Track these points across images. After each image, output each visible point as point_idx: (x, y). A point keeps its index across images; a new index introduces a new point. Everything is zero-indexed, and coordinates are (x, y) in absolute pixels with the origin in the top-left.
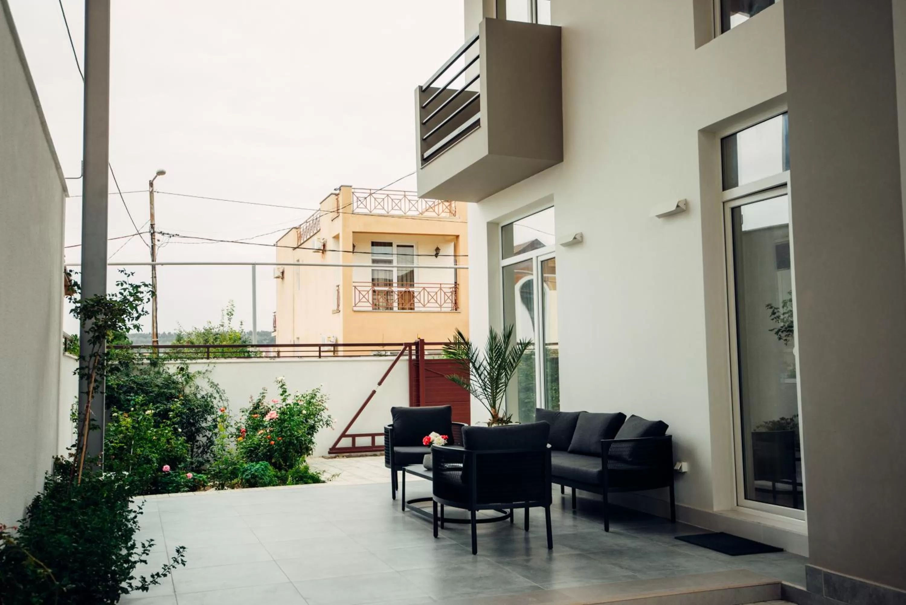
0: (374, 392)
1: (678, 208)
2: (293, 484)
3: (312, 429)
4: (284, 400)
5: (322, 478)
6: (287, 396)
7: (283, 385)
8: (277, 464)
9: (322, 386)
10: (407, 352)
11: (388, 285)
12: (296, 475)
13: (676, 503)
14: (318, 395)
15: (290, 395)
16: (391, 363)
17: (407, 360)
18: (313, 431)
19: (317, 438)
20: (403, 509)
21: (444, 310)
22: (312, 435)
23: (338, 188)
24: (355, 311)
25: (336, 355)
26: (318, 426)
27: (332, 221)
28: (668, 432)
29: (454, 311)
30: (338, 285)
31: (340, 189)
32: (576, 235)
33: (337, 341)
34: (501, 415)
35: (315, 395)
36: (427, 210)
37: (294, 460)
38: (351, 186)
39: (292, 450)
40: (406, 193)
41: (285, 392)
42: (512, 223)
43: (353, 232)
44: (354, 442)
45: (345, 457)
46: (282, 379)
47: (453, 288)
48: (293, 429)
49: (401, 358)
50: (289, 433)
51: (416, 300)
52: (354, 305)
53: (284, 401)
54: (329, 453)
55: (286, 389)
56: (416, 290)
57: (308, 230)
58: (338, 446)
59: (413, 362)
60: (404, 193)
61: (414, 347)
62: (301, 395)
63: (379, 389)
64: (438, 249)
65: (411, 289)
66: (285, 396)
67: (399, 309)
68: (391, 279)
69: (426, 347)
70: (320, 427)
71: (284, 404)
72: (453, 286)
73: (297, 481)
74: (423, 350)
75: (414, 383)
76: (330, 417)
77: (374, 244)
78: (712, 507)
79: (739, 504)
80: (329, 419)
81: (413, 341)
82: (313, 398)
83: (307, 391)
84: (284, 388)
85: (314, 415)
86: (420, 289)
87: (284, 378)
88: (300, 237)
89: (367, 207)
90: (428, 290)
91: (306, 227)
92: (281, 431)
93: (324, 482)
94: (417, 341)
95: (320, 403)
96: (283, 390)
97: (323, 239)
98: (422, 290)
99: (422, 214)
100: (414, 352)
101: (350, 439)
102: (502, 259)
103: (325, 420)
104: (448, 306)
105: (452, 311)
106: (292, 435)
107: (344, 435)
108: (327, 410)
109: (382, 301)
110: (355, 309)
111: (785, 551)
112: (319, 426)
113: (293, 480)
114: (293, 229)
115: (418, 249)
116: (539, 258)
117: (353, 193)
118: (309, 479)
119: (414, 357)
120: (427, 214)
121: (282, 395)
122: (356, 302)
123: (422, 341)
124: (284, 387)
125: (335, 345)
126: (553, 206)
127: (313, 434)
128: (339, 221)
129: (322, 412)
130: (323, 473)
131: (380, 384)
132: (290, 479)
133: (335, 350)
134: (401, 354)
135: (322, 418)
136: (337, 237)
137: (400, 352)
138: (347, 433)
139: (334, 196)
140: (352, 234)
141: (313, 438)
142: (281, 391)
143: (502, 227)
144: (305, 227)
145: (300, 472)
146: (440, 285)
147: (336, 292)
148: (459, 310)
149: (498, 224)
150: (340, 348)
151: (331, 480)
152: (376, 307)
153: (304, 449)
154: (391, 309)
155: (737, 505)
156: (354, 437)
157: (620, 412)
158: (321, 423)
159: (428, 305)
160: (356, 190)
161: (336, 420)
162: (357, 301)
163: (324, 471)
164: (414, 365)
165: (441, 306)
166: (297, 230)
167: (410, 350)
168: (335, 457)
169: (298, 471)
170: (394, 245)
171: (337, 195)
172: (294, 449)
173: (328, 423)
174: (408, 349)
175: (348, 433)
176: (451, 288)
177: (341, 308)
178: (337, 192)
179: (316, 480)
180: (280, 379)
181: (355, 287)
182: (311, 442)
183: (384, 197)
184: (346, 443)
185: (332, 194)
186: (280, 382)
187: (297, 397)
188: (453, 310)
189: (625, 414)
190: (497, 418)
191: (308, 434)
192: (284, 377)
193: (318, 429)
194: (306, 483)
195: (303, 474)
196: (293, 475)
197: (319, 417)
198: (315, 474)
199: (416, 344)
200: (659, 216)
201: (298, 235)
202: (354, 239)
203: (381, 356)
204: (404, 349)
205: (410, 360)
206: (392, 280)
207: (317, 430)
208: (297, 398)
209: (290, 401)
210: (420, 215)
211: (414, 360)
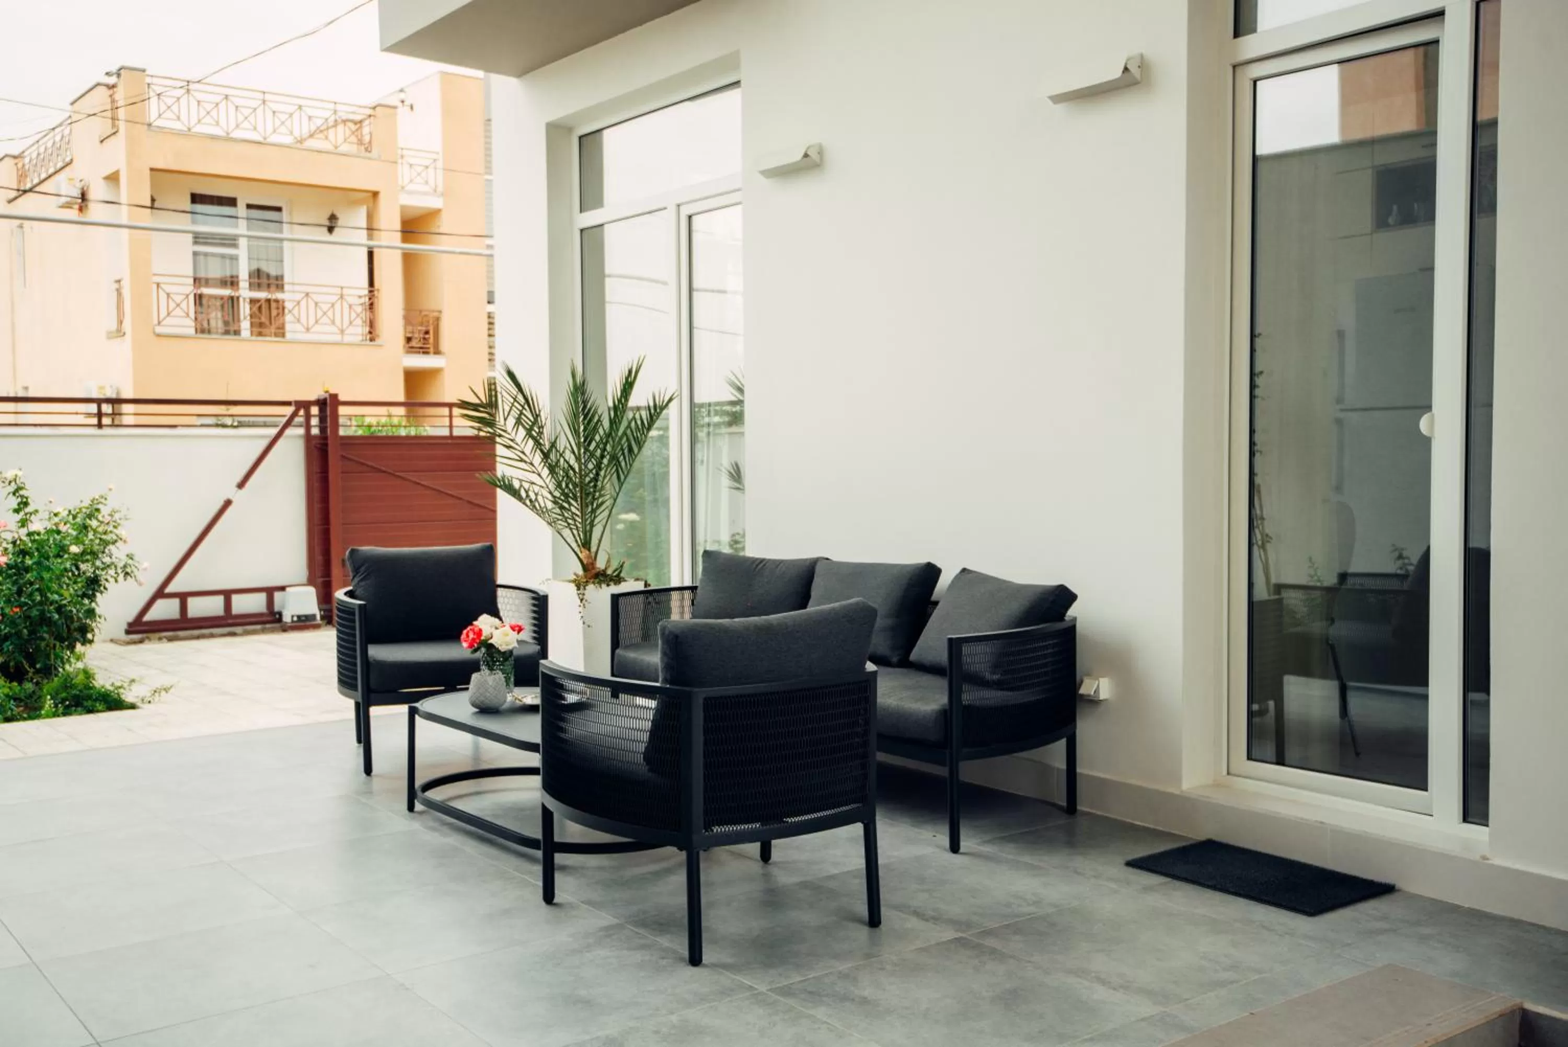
0: (228, 503)
1: (1126, 74)
2: (55, 715)
3: (93, 585)
4: (23, 523)
5: (128, 697)
6: (31, 514)
7: (19, 489)
8: (8, 667)
9: (110, 490)
10: (299, 419)
11: (229, 283)
12: (64, 695)
13: (1079, 770)
14: (105, 511)
15: (37, 511)
16: (264, 443)
17: (300, 436)
18: (94, 590)
19: (103, 603)
20: (411, 808)
21: (347, 339)
22: (92, 598)
23: (114, 71)
24: (159, 335)
25: (116, 422)
26: (106, 580)
27: (102, 141)
28: (1072, 612)
29: (368, 342)
30: (118, 278)
31: (119, 75)
32: (808, 148)
33: (118, 393)
34: (600, 564)
35: (98, 510)
36: (311, 136)
37: (52, 657)
38: (144, 71)
39: (46, 636)
40: (268, 97)
41: (26, 504)
42: (599, 131)
43: (152, 170)
44: (184, 608)
45: (165, 640)
46: (16, 476)
47: (365, 296)
48: (49, 589)
49: (289, 432)
50: (39, 598)
51: (288, 318)
52: (156, 322)
53: (23, 526)
54: (128, 632)
55: (27, 498)
56: (286, 296)
57: (42, 160)
58: (148, 617)
59: (314, 442)
60: (262, 95)
61: (315, 410)
62: (67, 512)
63: (238, 497)
64: (333, 218)
65: (279, 296)
66: (26, 514)
67: (252, 334)
68: (234, 274)
69: (342, 410)
70: (112, 580)
71: (24, 531)
72: (366, 292)
73: (67, 707)
74: (335, 416)
75: (316, 485)
76: (132, 559)
77: (196, 198)
78: (1178, 780)
79: (1232, 771)
80: (130, 562)
81: (313, 397)
82: (90, 516)
83: (81, 501)
84: (22, 496)
85: (94, 555)
86: (298, 297)
87: (20, 473)
88: (22, 176)
89: (182, 118)
90: (315, 297)
91: (39, 154)
92: (20, 592)
93: (133, 707)
94: (322, 398)
95: (110, 528)
96: (19, 500)
97: (81, 181)
98: (303, 298)
99: (301, 141)
100: (314, 421)
101: (176, 602)
102: (581, 212)
103: (121, 564)
104: (359, 330)
105: (364, 343)
106: (45, 601)
107: (160, 594)
108: (125, 542)
109: (216, 318)
110: (159, 330)
111: (1399, 890)
112: (109, 578)
113: (56, 706)
114: (6, 159)
115: (291, 214)
116: (682, 208)
117: (149, 84)
118: (96, 700)
119: (315, 431)
120: (312, 143)
121: (17, 511)
122: (162, 317)
123: (334, 397)
124: (21, 492)
125: (116, 402)
126: (737, 84)
127: (94, 595)
128: (119, 142)
129: (111, 547)
130: (129, 685)
131: (241, 485)
132: (49, 703)
133: (116, 412)
134: (288, 424)
135: (114, 560)
136: (113, 178)
137: (286, 419)
138: (168, 590)
139: (104, 89)
140: (149, 172)
141: (93, 605)
142: (14, 502)
143: (580, 138)
144: (34, 155)
145: (73, 686)
146: (340, 289)
147: (116, 293)
148: (378, 342)
149: (570, 130)
150: (127, 408)
151: (150, 702)
152: (203, 330)
153: (75, 630)
154: (237, 333)
155: (1228, 773)
156: (183, 597)
157: (929, 561)
158: (112, 572)
159: (317, 328)
160: (155, 80)
161: (146, 565)
162: (163, 313)
163: (133, 681)
164: (316, 447)
165: (342, 332)
166: (16, 161)
167: (308, 416)
168: (141, 641)
169: (67, 684)
170: (241, 204)
171: (112, 87)
172: (51, 633)
173: (128, 570)
174: (302, 412)
175: (170, 589)
176: (360, 297)
177: (127, 326)
178: (112, 80)
179: (112, 702)
180: (10, 475)
181: (158, 285)
182: (91, 613)
183: (218, 101)
184: (166, 610)
185: (98, 84)
186: (10, 482)
187: (56, 515)
188: (366, 340)
189: (939, 566)
190: (594, 572)
191: (84, 595)
192: (20, 469)
193: (107, 585)
194: (90, 711)
195: (81, 691)
196: (57, 694)
197: (107, 560)
198: (111, 688)
199: (322, 403)
200: (1058, 99)
201: (18, 170)
202: (153, 185)
203: (224, 426)
204: (295, 414)
205: (308, 437)
206: (237, 277)
207: (105, 588)
208: (56, 520)
209: (37, 525)
210: (299, 144)
211: (315, 437)
